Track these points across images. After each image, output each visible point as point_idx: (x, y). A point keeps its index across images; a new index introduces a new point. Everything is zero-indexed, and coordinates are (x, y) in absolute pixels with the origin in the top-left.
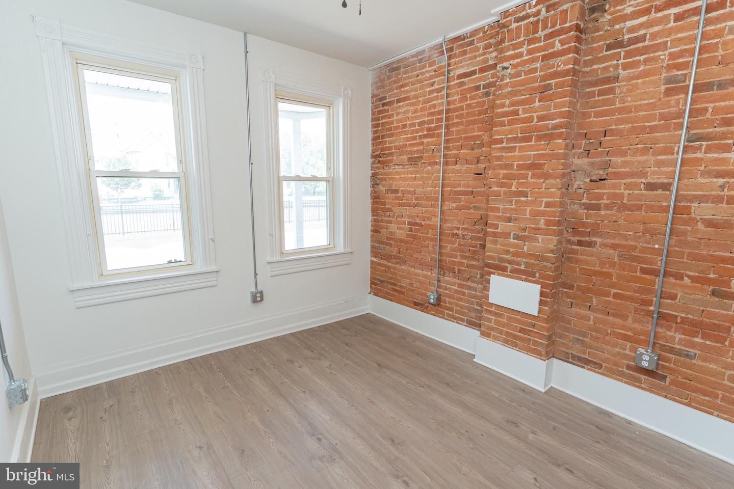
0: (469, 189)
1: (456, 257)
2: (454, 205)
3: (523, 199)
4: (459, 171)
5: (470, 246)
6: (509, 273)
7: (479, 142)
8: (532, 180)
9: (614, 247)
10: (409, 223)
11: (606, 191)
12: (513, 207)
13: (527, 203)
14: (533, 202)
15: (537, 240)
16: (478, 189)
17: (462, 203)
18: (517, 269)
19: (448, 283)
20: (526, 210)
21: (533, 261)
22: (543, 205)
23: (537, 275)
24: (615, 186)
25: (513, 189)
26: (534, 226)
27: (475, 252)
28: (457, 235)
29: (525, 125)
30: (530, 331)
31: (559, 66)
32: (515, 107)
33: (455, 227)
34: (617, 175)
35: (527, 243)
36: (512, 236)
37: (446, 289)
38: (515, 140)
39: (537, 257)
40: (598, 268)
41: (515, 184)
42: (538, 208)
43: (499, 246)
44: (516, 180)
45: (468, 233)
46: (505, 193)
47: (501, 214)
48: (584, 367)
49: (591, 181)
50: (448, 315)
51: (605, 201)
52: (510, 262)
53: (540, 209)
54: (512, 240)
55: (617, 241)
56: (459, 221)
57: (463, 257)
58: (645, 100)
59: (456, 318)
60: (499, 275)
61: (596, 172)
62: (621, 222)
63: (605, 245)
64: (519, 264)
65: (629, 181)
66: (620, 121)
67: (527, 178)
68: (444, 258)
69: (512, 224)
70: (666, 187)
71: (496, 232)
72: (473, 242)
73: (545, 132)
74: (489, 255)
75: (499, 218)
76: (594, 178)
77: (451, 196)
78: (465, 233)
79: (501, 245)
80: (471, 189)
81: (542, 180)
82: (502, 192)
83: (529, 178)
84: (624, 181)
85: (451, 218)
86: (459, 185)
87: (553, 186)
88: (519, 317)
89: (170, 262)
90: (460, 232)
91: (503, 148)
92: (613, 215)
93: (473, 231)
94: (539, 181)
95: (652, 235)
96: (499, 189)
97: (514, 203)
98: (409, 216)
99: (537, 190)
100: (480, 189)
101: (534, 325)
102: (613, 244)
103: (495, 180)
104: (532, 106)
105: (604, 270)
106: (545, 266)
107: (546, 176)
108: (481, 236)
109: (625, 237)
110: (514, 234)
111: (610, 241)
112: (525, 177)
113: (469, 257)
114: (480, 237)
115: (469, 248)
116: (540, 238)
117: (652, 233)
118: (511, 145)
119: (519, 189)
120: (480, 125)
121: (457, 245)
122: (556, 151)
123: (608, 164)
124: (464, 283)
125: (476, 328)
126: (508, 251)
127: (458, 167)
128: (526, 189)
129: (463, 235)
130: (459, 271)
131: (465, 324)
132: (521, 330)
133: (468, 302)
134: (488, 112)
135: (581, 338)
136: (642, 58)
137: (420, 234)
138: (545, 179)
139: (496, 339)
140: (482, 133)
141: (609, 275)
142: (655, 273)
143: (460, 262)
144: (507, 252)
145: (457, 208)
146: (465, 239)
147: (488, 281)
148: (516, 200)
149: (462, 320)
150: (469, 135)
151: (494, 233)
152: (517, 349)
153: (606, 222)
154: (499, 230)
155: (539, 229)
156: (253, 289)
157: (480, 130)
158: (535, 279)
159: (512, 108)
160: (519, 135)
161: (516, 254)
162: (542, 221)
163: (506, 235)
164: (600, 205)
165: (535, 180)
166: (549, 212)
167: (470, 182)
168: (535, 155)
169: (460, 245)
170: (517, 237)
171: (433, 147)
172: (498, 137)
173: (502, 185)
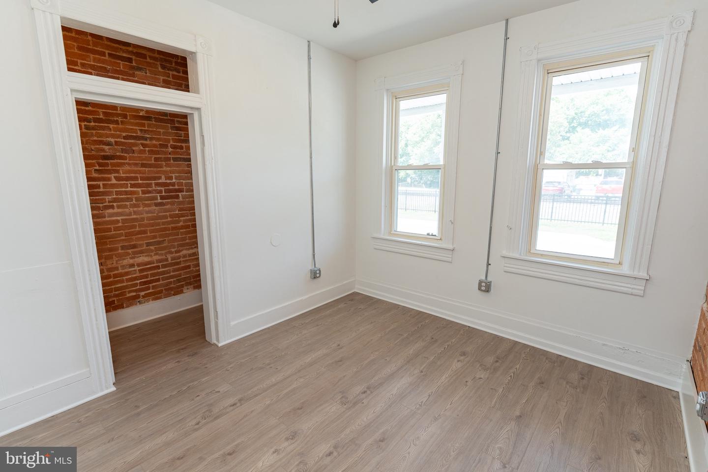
89: (428, 234)
156: (483, 278)
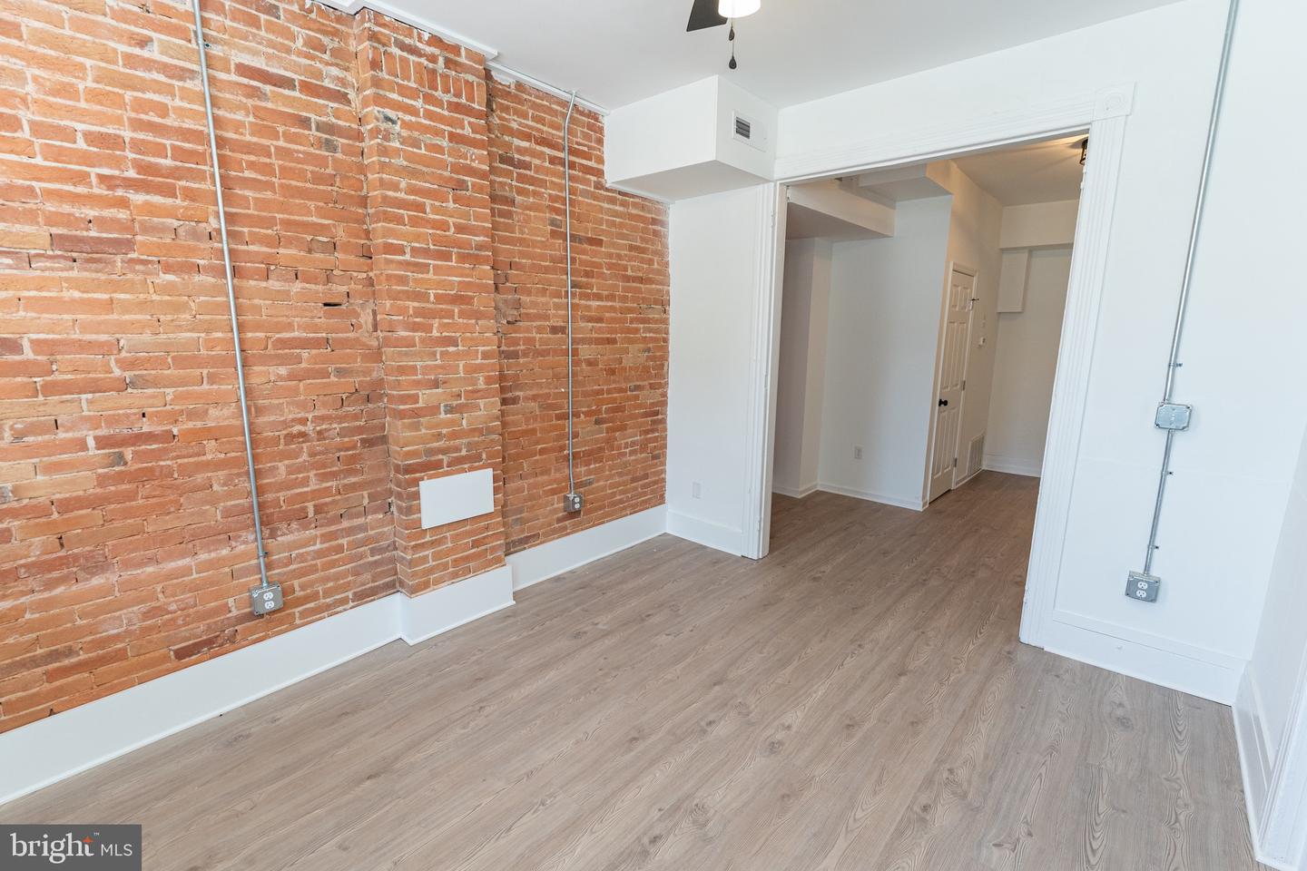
0: (320, 335)
1: (305, 482)
2: (283, 371)
3: (451, 349)
4: (285, 295)
5: (340, 450)
6: (446, 469)
7: (325, 240)
8: (461, 320)
9: (534, 398)
10: (102, 442)
11: (521, 335)
12: (439, 362)
13: (458, 355)
14: (466, 354)
15: (477, 407)
16: (341, 335)
17: (303, 365)
18: (457, 458)
19: (291, 546)
20: (458, 365)
21: (476, 439)
22: (480, 357)
23: (484, 456)
24: (528, 330)
25: (435, 333)
26: (470, 388)
27: (353, 459)
28: (303, 435)
29: (438, 232)
30: (484, 538)
31: (472, 160)
32: (417, 198)
33: (293, 420)
34: (529, 317)
35: (465, 415)
36: (442, 408)
37: (290, 561)
38: (426, 252)
39: (479, 431)
40: (524, 427)
41: (436, 325)
42: (473, 362)
43: (424, 431)
44: (437, 320)
45: (331, 424)
46: (423, 340)
47: (420, 377)
48: (525, 548)
49: (508, 322)
50: (303, 615)
51: (522, 347)
52: (444, 451)
53: (477, 362)
54: (443, 416)
55: (534, 392)
56: (302, 406)
57: (323, 477)
58: (538, 236)
59: (328, 607)
60: (430, 477)
61: (511, 313)
62: (537, 369)
63: (527, 399)
64: (458, 449)
65: (539, 323)
66: (523, 255)
67: (452, 317)
68: (269, 496)
69: (440, 390)
70: (563, 330)
71: (416, 408)
72: (346, 439)
73: (467, 251)
74: (409, 451)
75: (417, 384)
76: (510, 319)
77: (271, 351)
78: (324, 427)
79: (427, 428)
80: (324, 335)
81: (473, 321)
82: (417, 339)
83: (456, 317)
84: (535, 324)
85: (276, 402)
86: (290, 327)
87: (488, 329)
88: (468, 528)
90: (309, 428)
91: (408, 264)
92: (530, 362)
93: (341, 419)
94: (470, 321)
95: (558, 379)
96: (411, 334)
97: (438, 357)
98: (94, 422)
99: (469, 335)
100: (345, 335)
101: (487, 528)
102: (534, 395)
103: (401, 318)
104: (444, 205)
105: (530, 427)
106: (492, 440)
107: (478, 315)
108: (362, 424)
109: (540, 385)
110: (446, 406)
111: (531, 393)
112: (450, 315)
113: (341, 471)
114: (360, 427)
115: (338, 455)
116: (481, 403)
117: (557, 376)
118: (420, 260)
119: (444, 334)
120: (321, 204)
121: (305, 457)
122: (484, 281)
123: (518, 305)
124: (333, 528)
125: (376, 597)
126: (440, 434)
127: (274, 284)
128: (453, 334)
129: (320, 433)
130: (318, 510)
131: (351, 604)
132: (476, 544)
133: (352, 559)
134: (337, 184)
135: (519, 516)
136: (531, 188)
137: (169, 463)
138: (477, 319)
139: (438, 582)
140: (330, 222)
141: (533, 431)
142: (564, 417)
143: (318, 490)
144: (439, 436)
145: (291, 377)
146: (325, 439)
147: (416, 496)
148: (442, 353)
149: (344, 601)
150: (297, 218)
151: (412, 410)
152: (472, 574)
153: (524, 371)
154: (421, 404)
155: (478, 391)
157: (321, 213)
158: (481, 463)
159: (413, 197)
160: (432, 247)
161: (454, 435)
162: (481, 378)
163: (433, 410)
164: (517, 351)
165: (465, 321)
166: (488, 365)
167: (317, 320)
168: (460, 282)
169: (312, 455)
170: (450, 410)
171: (176, 223)
172: (395, 242)
173: (415, 327)
